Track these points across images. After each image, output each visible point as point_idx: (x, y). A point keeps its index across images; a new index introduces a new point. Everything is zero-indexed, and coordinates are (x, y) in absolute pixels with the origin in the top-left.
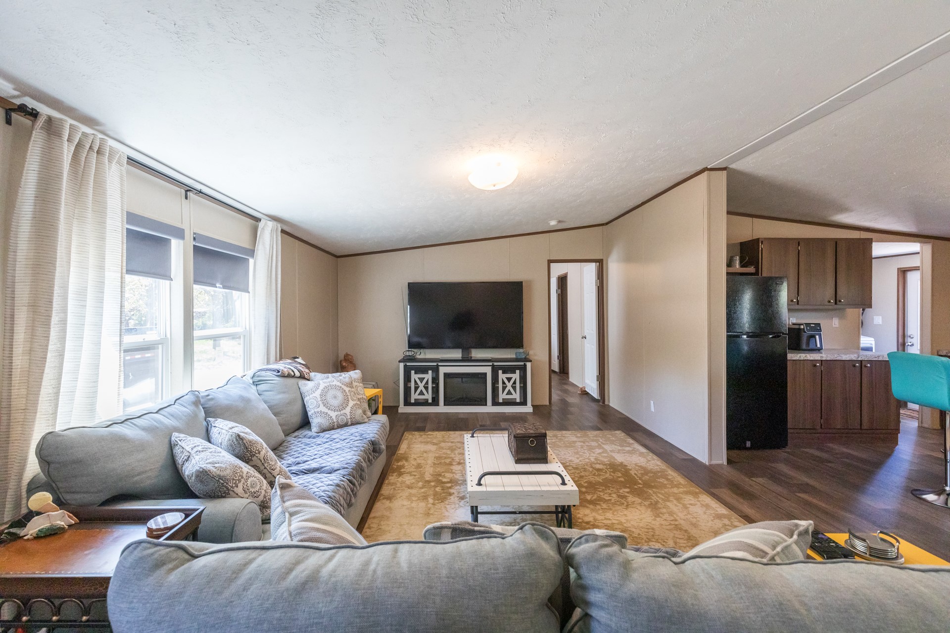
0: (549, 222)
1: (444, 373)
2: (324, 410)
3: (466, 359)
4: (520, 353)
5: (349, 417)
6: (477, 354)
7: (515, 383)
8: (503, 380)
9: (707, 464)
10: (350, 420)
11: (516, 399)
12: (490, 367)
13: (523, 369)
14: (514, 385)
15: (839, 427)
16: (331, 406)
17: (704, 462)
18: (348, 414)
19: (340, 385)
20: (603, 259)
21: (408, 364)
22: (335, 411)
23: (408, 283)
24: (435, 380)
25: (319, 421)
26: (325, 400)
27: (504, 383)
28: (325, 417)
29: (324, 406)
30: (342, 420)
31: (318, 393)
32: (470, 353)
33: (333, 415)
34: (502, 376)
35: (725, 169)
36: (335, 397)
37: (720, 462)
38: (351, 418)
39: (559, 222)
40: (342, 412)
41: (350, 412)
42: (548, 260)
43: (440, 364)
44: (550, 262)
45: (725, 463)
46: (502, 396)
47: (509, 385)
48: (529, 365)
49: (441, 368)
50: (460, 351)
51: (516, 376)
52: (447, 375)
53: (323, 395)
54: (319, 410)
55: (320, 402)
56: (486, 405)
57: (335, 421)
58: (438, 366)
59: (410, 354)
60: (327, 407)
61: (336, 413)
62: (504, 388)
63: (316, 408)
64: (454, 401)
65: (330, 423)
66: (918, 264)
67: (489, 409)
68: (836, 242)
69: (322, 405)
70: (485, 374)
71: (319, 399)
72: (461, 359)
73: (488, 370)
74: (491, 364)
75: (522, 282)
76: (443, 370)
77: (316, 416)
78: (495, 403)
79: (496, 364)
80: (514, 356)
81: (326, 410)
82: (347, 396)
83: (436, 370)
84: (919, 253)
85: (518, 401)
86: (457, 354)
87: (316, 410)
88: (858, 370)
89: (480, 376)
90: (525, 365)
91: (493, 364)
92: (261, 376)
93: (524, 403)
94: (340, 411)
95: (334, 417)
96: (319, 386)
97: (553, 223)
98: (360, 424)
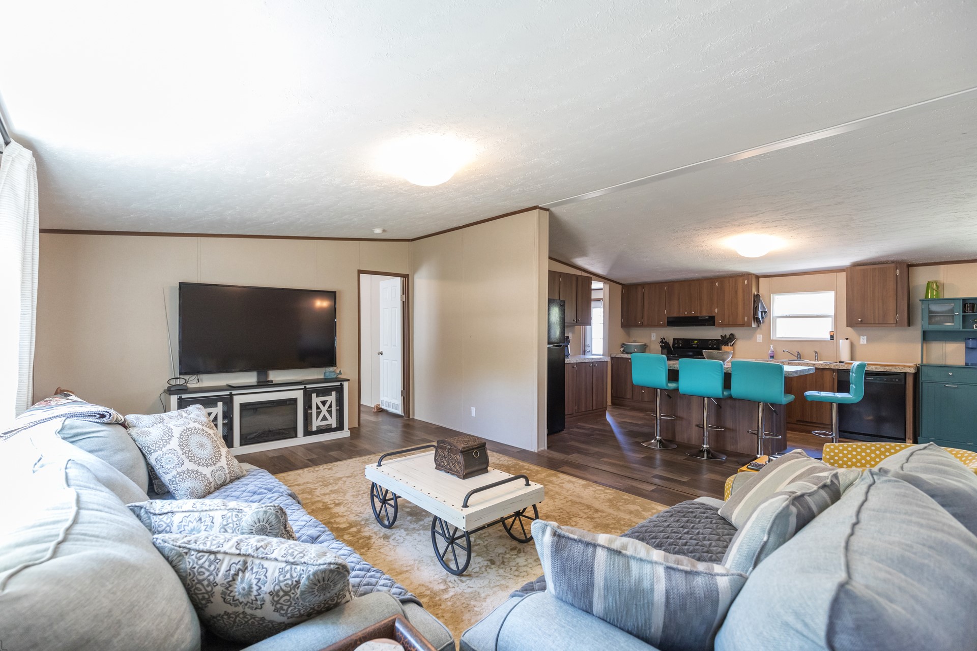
0: (374, 229)
1: (240, 404)
2: (191, 466)
3: (264, 383)
4: (330, 372)
5: (227, 471)
6: (275, 376)
7: (330, 406)
8: (317, 404)
9: (536, 451)
10: (228, 475)
11: (332, 424)
12: (302, 391)
13: (340, 391)
14: (330, 409)
15: (583, 410)
16: (200, 459)
17: (533, 450)
18: (226, 467)
19: (201, 427)
20: (409, 275)
21: (184, 396)
22: (207, 466)
23: (180, 283)
24: (228, 415)
25: (190, 485)
26: (189, 451)
27: (318, 408)
28: (196, 477)
29: (191, 460)
30: (220, 477)
31: (174, 443)
32: (267, 375)
33: (207, 471)
34: (316, 400)
35: (547, 210)
36: (202, 446)
37: (543, 448)
38: (230, 473)
39: (384, 231)
40: (217, 466)
41: (227, 464)
42: (358, 270)
43: (234, 392)
44: (360, 272)
45: (546, 449)
46: (316, 423)
47: (324, 410)
48: (346, 384)
49: (235, 397)
50: (255, 374)
51: (332, 398)
52: (243, 406)
53: (184, 444)
54: (184, 468)
55: (183, 457)
56: (296, 436)
57: (211, 480)
58: (231, 395)
59: (182, 382)
60: (195, 462)
61: (211, 469)
62: (318, 414)
63: (179, 467)
64: (254, 438)
65: (206, 485)
66: (602, 297)
67: (301, 440)
68: (577, 277)
69: (186, 461)
70: (294, 401)
71: (180, 452)
72: (256, 384)
73: (299, 395)
74: (302, 387)
75: (336, 292)
76: (238, 401)
77: (183, 479)
78: (308, 432)
79: (308, 386)
80: (322, 377)
81: (193, 467)
82: (216, 441)
83: (228, 402)
84: (602, 289)
85: (334, 426)
86: (250, 378)
87: (179, 470)
88: (592, 368)
89: (288, 402)
90: (342, 385)
91: (305, 387)
92: (77, 427)
93: (340, 427)
94: (214, 465)
95: (209, 476)
96: (172, 433)
97: (378, 231)
98: (239, 479)
